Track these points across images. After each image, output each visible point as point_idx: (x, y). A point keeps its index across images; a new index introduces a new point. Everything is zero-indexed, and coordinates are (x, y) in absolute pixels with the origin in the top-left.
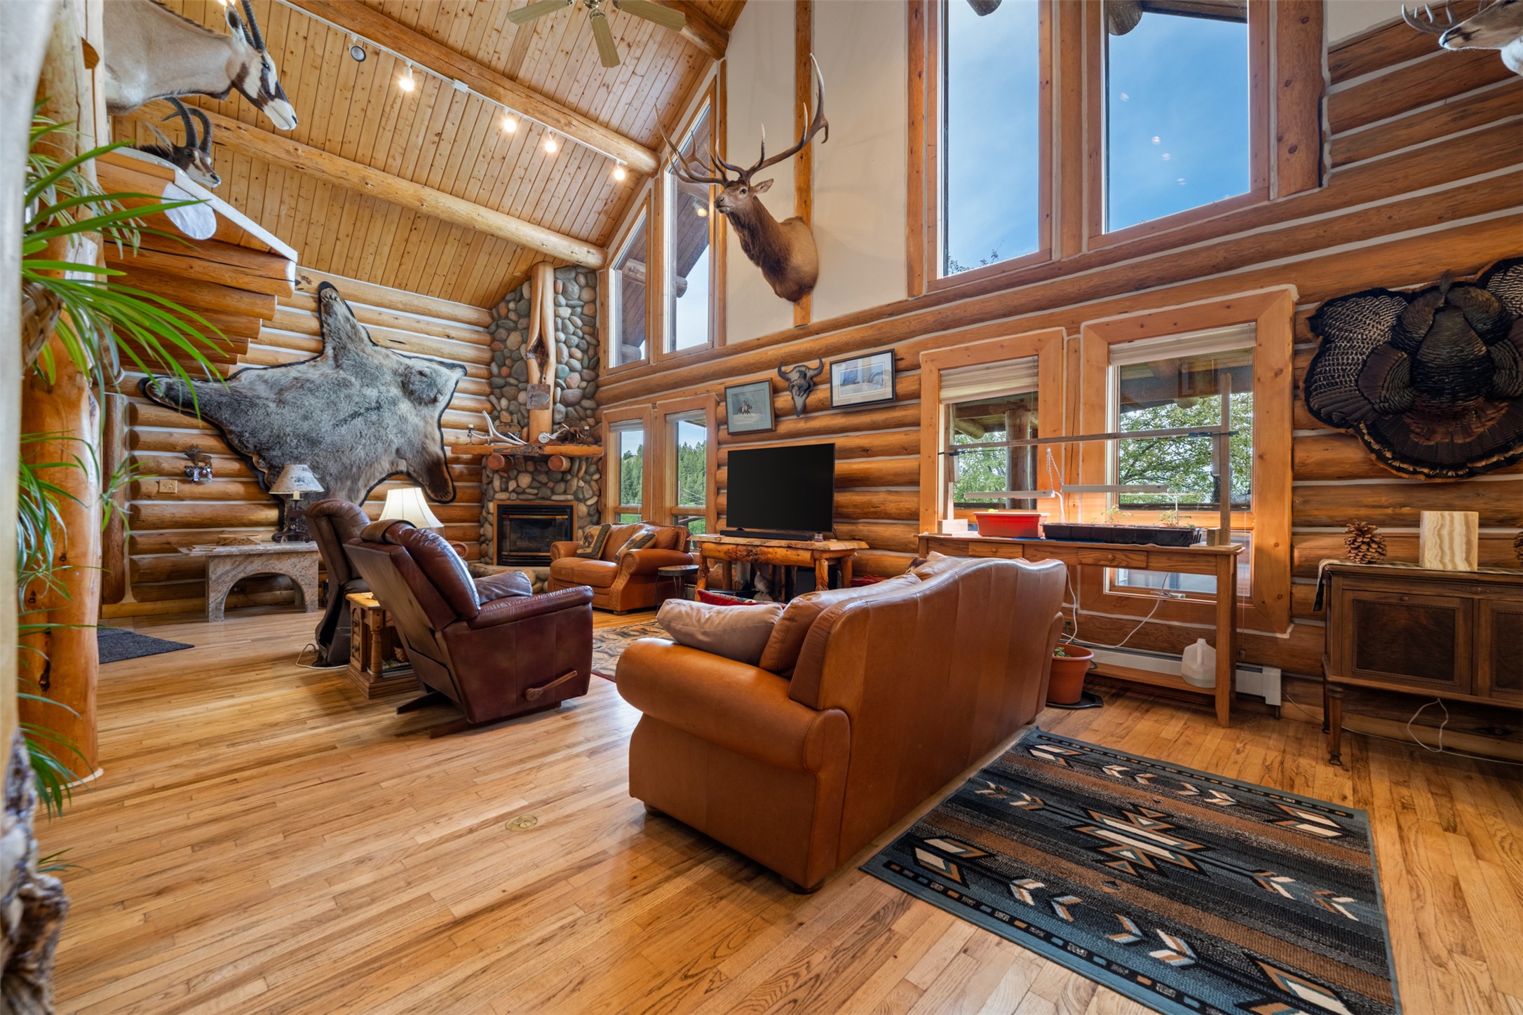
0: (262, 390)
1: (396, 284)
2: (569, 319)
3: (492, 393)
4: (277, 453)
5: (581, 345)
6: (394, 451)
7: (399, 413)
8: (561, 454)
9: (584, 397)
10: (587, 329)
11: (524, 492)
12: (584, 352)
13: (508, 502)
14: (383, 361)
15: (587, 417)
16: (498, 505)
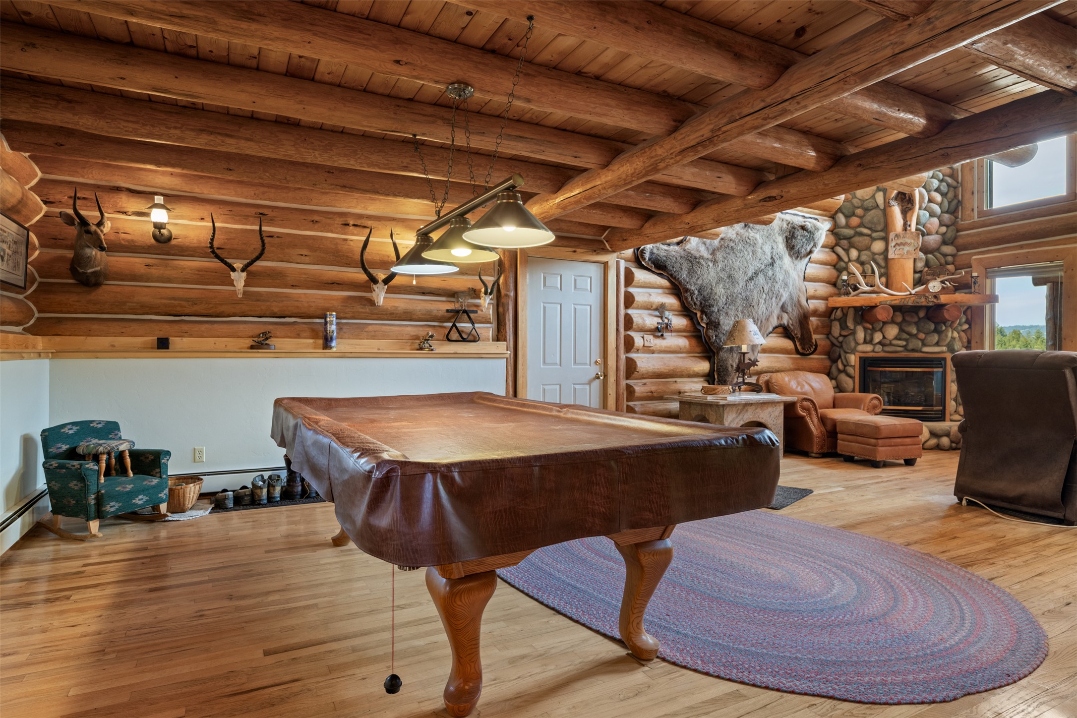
0: (703, 251)
3: (838, 245)
4: (715, 309)
5: (942, 188)
6: (781, 305)
7: (784, 267)
9: (944, 243)
11: (891, 344)
12: (944, 195)
13: (872, 355)
15: (947, 263)
16: (860, 358)
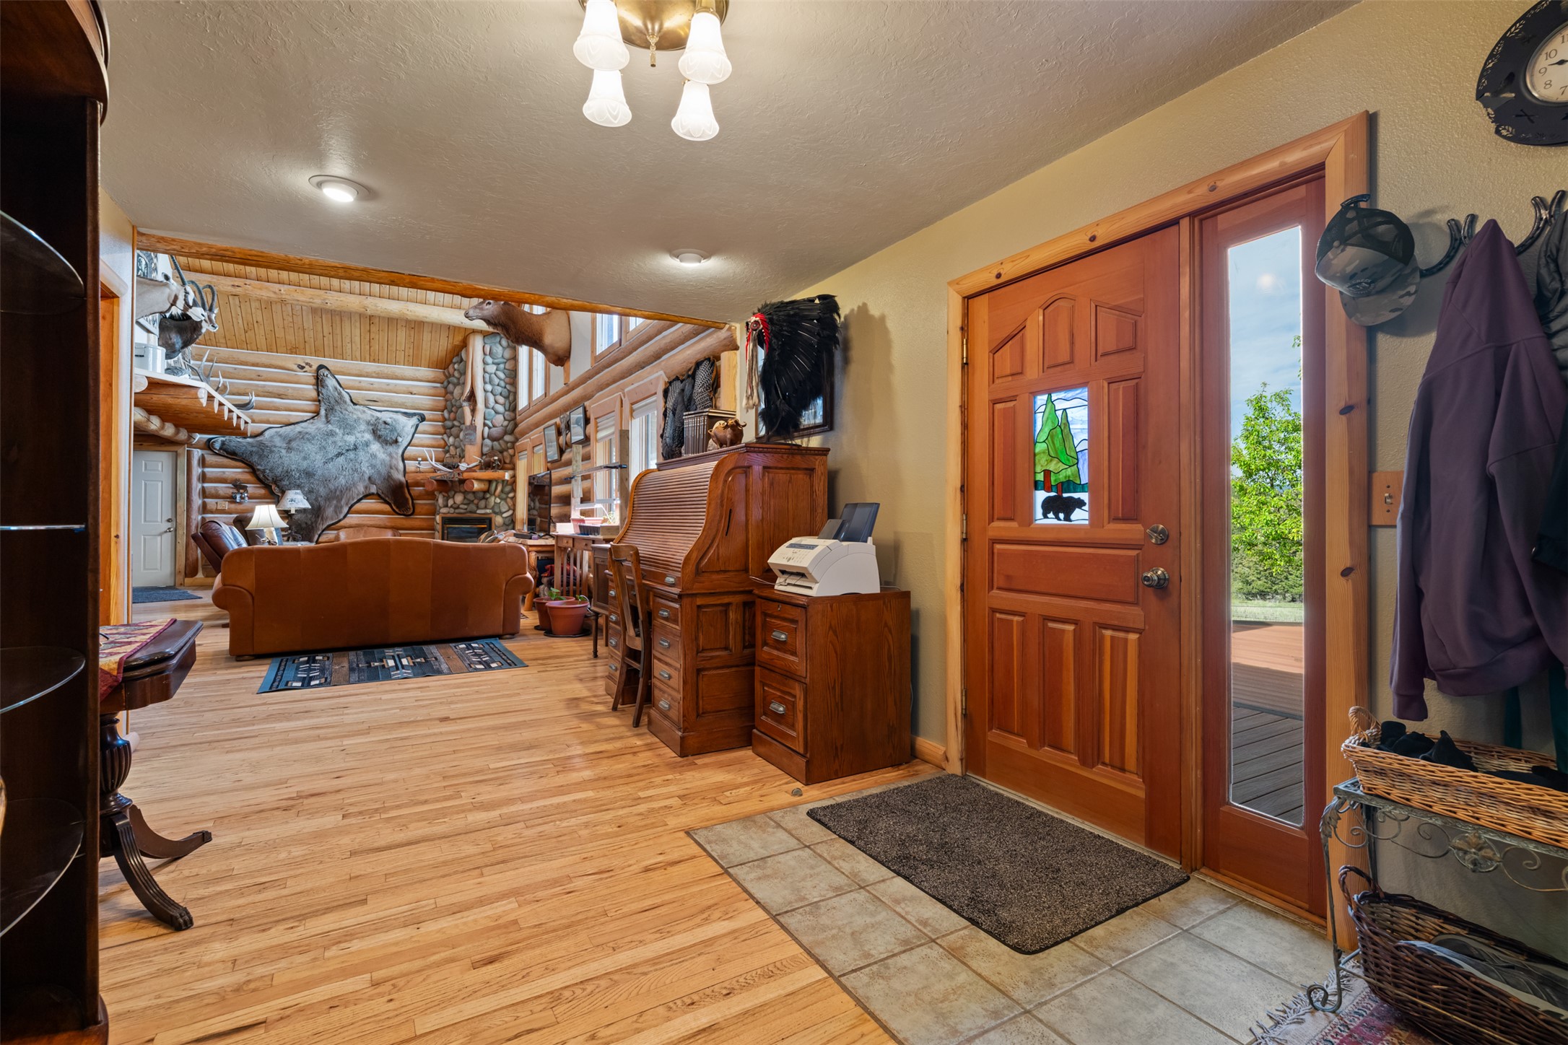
0: (278, 442)
1: (372, 359)
2: (495, 374)
3: (445, 433)
4: (286, 482)
5: (503, 393)
6: (367, 479)
7: (370, 452)
8: (474, 479)
9: (505, 433)
10: (507, 380)
11: (458, 508)
12: (506, 398)
13: (449, 515)
14: (360, 416)
15: (508, 448)
16: (443, 518)
